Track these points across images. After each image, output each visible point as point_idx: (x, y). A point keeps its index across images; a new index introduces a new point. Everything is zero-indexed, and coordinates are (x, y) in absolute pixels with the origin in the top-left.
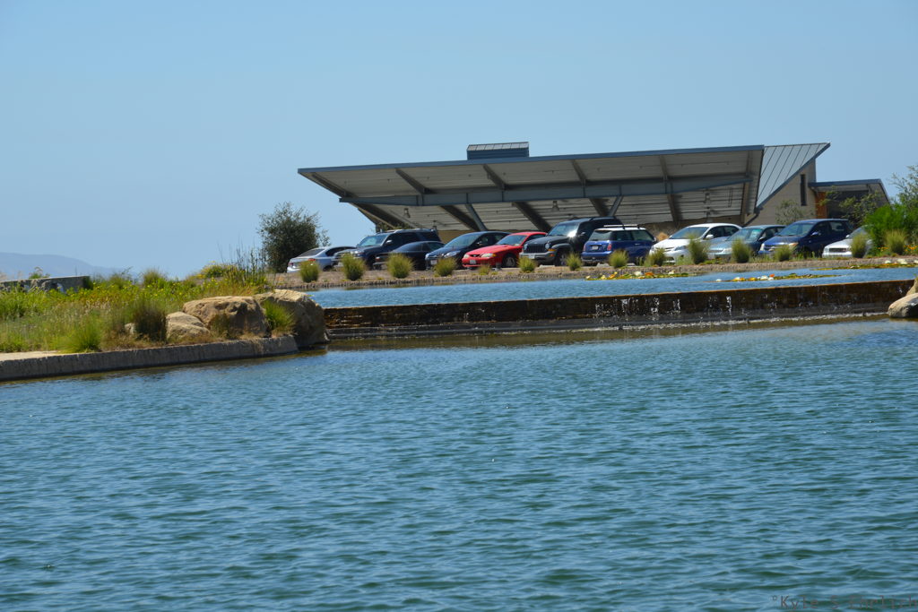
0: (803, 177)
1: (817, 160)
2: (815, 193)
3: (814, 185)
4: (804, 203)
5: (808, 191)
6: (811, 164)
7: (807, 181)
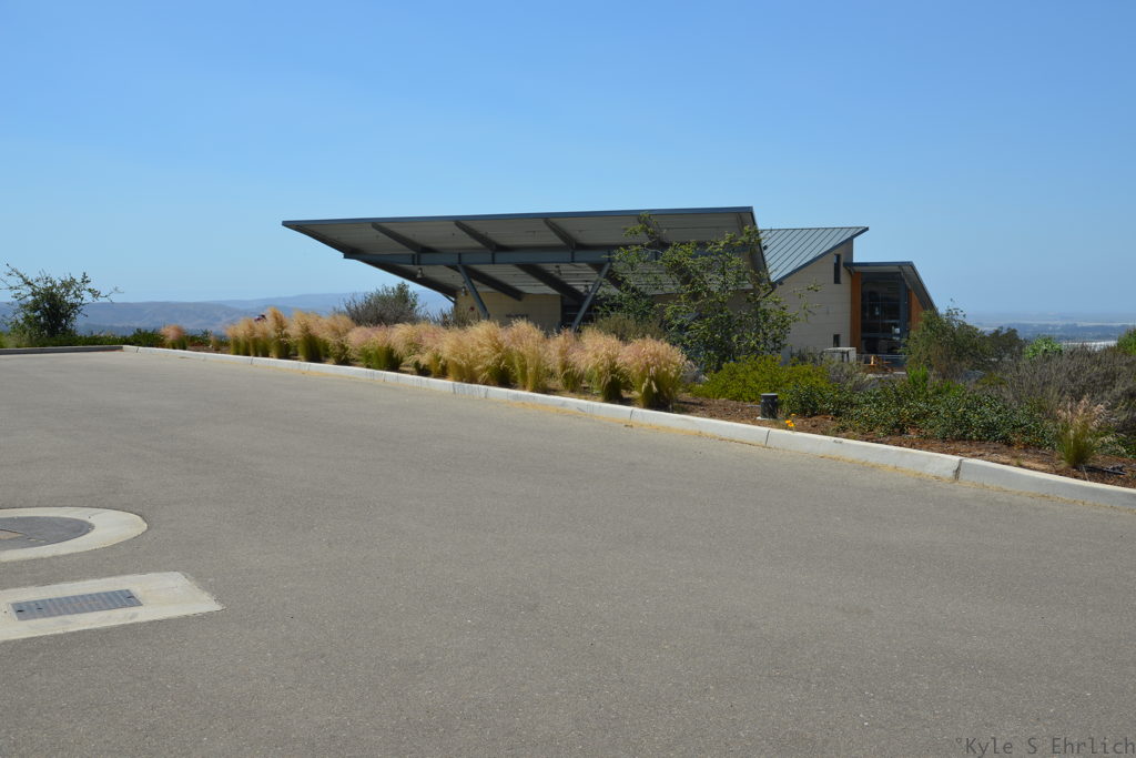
0: (838, 257)
1: (855, 240)
2: (850, 273)
3: (850, 265)
4: (837, 280)
5: (842, 269)
6: (849, 242)
7: (842, 261)
